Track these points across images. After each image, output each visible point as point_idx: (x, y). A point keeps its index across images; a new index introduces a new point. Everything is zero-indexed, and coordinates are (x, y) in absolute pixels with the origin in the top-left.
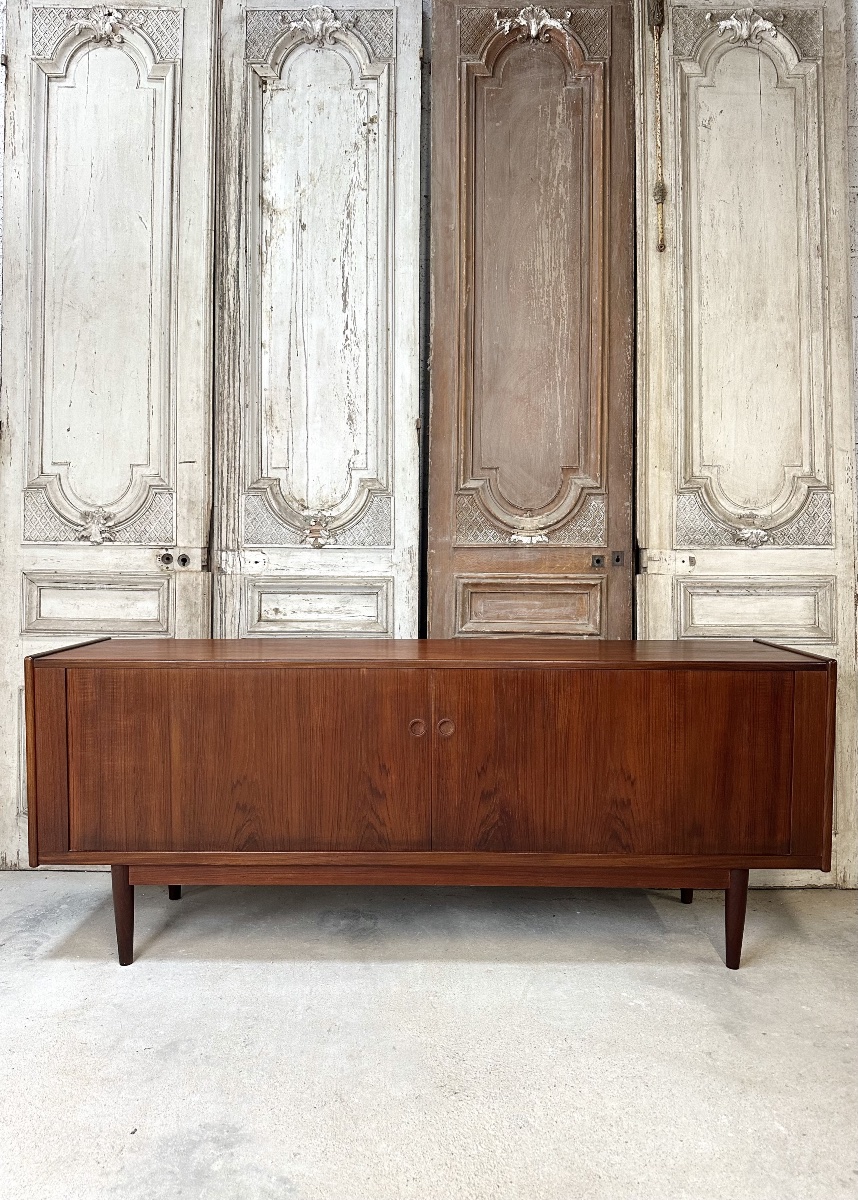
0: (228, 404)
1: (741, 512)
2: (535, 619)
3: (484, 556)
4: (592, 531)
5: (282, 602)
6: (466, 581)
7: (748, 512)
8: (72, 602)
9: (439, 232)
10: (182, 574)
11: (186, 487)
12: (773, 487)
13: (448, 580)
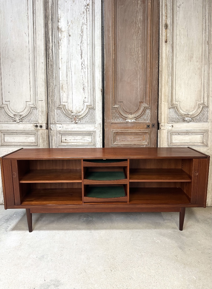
0: (51, 85)
1: (185, 113)
2: (132, 141)
3: (119, 125)
4: (147, 118)
5: (67, 137)
6: (114, 132)
7: (187, 113)
8: (13, 138)
9: (107, 37)
10: (41, 130)
11: (41, 107)
12: (194, 107)
13: (110, 132)
